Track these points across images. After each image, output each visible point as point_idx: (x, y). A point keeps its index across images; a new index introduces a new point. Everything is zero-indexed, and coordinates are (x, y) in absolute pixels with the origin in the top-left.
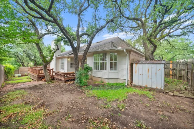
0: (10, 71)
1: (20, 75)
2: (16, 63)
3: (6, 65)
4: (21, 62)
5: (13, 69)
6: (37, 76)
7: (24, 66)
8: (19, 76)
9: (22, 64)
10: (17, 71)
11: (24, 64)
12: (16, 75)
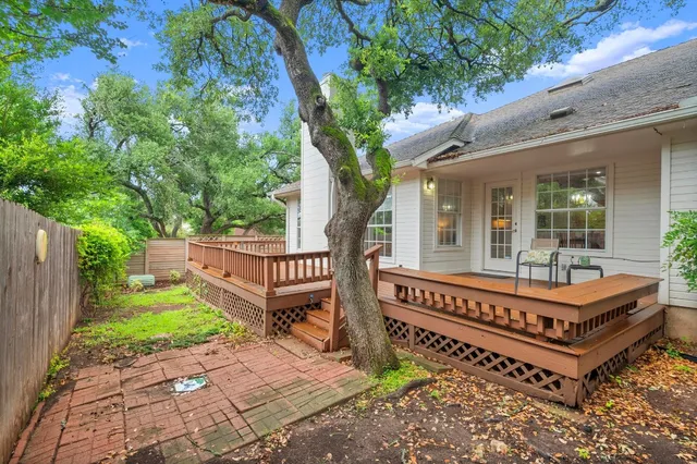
0: (104, 262)
1: (150, 278)
2: (132, 219)
3: (87, 228)
4: (152, 219)
5: (119, 250)
6: (263, 304)
7: (162, 234)
8: (146, 287)
9: (156, 228)
10: (138, 262)
11: (163, 227)
12: (135, 280)
